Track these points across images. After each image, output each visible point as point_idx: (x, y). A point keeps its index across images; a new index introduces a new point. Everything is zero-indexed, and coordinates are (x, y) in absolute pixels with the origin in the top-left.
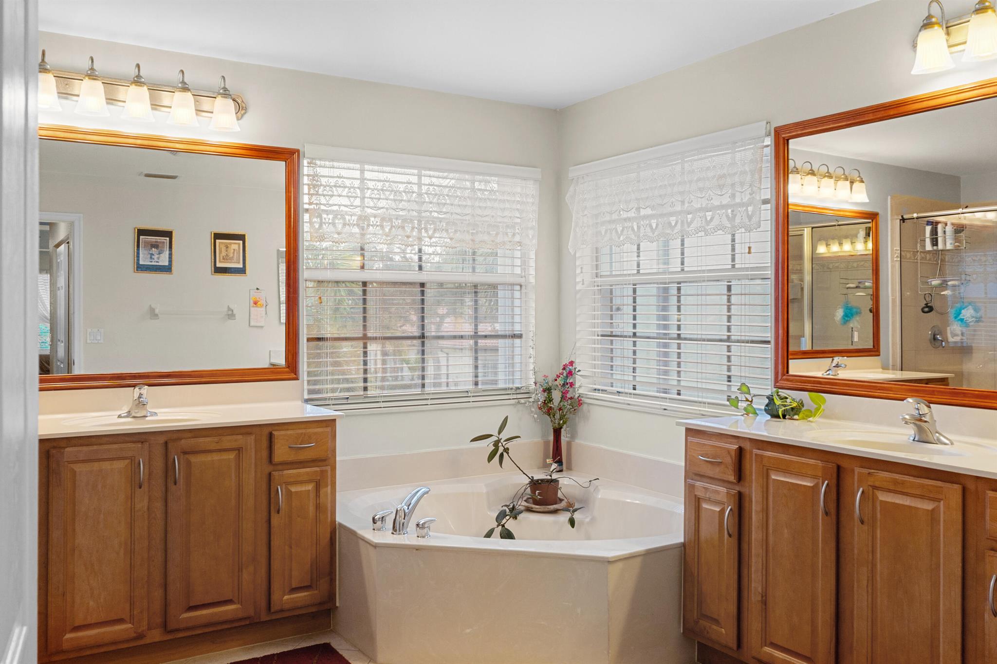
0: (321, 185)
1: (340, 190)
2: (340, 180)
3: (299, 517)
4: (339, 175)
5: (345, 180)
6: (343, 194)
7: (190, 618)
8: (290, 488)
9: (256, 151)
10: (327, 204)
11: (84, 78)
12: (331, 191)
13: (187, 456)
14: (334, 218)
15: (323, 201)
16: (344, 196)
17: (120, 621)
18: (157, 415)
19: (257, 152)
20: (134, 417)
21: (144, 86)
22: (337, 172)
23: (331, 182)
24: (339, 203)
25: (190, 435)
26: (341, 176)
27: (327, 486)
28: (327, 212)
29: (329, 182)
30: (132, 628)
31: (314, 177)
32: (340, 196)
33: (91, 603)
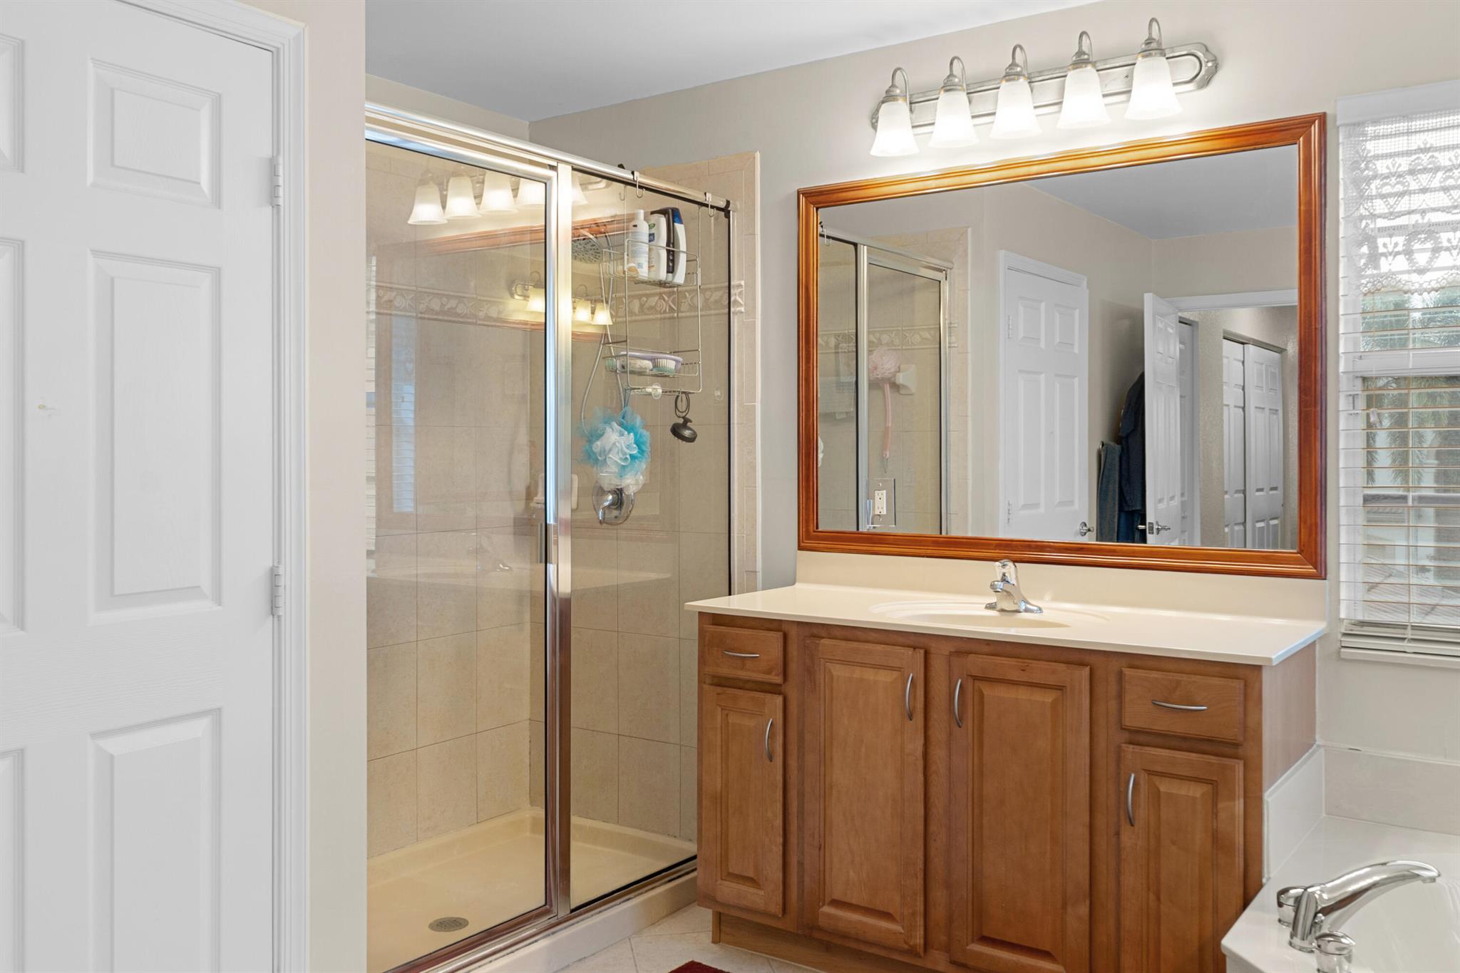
0: (1375, 177)
1: (1424, 179)
2: (1425, 158)
3: (1174, 843)
4: (1422, 146)
5: (1436, 154)
6: (1432, 186)
7: (981, 954)
8: (1157, 783)
9: (1228, 137)
10: (1391, 213)
11: (939, 94)
12: (1403, 184)
13: (978, 684)
14: (1409, 241)
15: (1380, 206)
16: (1435, 190)
17: (887, 916)
18: (1042, 612)
19: (1234, 140)
20: (1002, 610)
21: (1018, 79)
22: (1417, 141)
23: (1400, 165)
24: (1424, 206)
25: (986, 649)
26: (1428, 146)
27: (1232, 797)
28: (1390, 232)
29: (1397, 165)
30: (901, 933)
31: (1361, 161)
32: (1424, 191)
33: (852, 874)
